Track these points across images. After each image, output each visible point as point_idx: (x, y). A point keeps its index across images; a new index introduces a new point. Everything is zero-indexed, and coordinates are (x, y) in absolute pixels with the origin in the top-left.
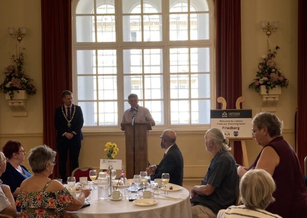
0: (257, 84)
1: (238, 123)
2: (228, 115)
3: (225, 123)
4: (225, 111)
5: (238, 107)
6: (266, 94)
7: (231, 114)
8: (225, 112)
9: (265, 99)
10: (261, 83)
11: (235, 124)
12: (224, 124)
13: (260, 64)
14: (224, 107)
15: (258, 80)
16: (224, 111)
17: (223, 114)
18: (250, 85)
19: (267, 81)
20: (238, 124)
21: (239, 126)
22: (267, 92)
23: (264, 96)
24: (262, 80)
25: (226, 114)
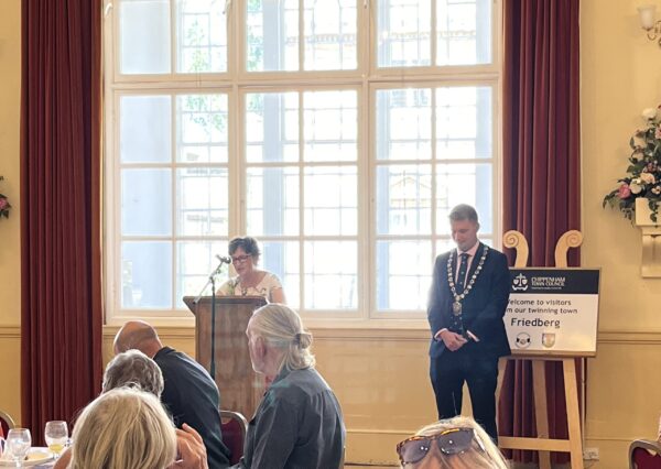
0: (625, 194)
1: (558, 307)
2: (529, 283)
3: (520, 307)
4: (524, 272)
5: (561, 262)
6: (651, 223)
7: (538, 281)
8: (521, 276)
9: (647, 240)
10: (634, 192)
11: (550, 311)
12: (517, 311)
13: (640, 135)
14: (521, 262)
15: (628, 181)
16: (518, 272)
17: (516, 282)
18: (607, 198)
19: (652, 186)
20: (556, 312)
21: (559, 317)
22: (654, 218)
23: (645, 231)
24: (639, 181)
25: (525, 282)
